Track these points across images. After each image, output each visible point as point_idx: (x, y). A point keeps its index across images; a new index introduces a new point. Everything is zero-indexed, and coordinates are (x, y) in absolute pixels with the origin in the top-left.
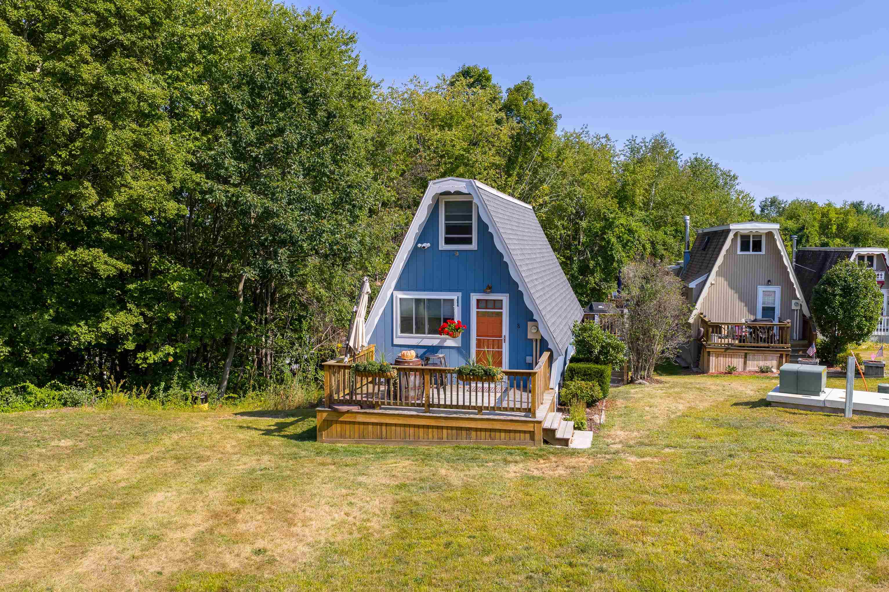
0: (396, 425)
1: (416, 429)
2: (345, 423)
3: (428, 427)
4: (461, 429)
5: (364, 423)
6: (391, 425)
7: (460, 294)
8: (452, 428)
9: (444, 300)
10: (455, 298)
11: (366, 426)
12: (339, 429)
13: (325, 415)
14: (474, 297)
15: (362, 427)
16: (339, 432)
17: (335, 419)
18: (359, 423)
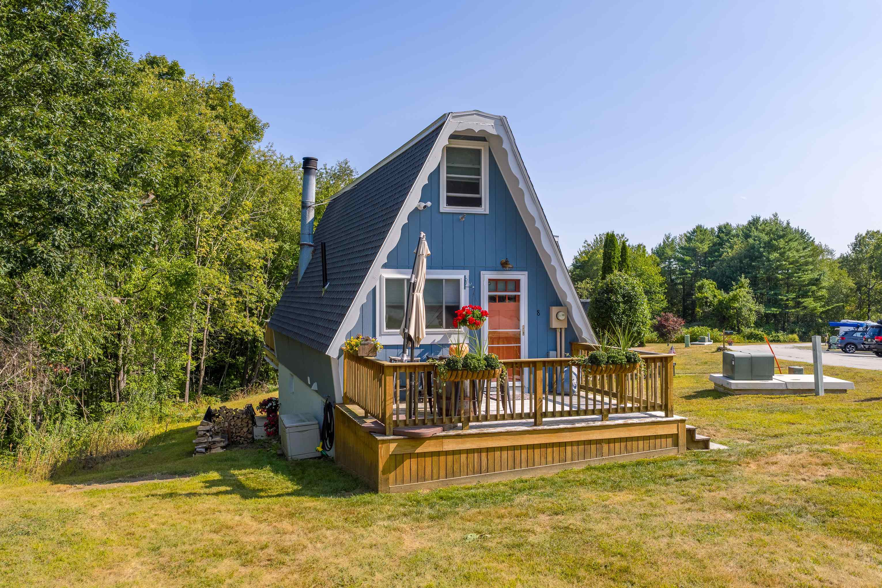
0: (501, 449)
1: (530, 451)
2: (424, 455)
3: (546, 446)
4: (590, 442)
5: (454, 453)
6: (494, 449)
7: (467, 272)
8: (578, 443)
9: (446, 280)
10: (461, 277)
11: (457, 457)
12: (414, 467)
13: (393, 446)
14: (486, 276)
15: (450, 458)
16: (414, 473)
17: (409, 451)
18: (446, 453)
